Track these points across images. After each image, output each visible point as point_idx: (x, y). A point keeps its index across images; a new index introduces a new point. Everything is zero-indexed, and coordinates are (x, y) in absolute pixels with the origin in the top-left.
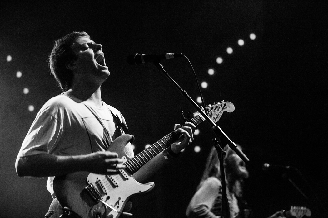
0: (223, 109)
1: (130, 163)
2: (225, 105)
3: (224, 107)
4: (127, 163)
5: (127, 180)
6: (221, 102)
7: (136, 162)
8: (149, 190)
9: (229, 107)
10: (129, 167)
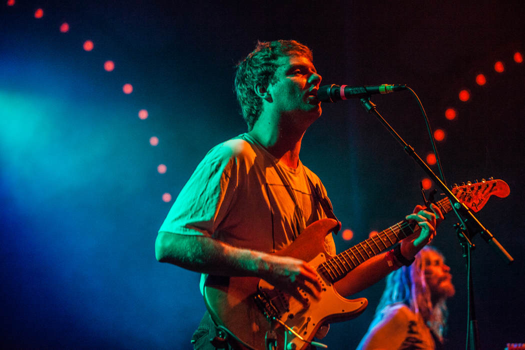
0: (490, 191)
1: (331, 265)
2: (494, 185)
3: (492, 188)
4: (325, 264)
5: (323, 291)
6: (487, 180)
7: (341, 264)
8: (359, 311)
9: (501, 189)
10: (329, 271)
